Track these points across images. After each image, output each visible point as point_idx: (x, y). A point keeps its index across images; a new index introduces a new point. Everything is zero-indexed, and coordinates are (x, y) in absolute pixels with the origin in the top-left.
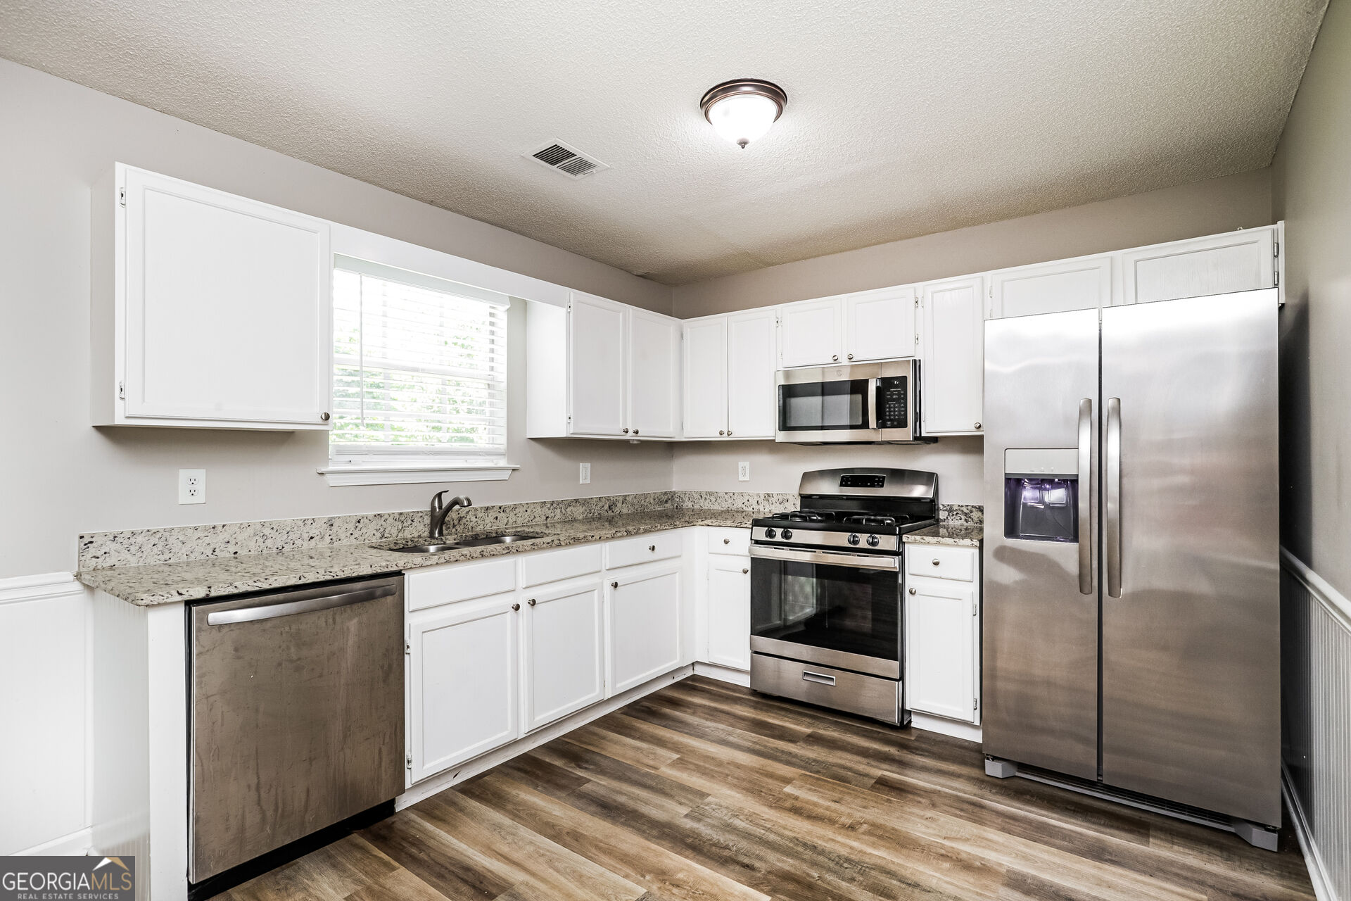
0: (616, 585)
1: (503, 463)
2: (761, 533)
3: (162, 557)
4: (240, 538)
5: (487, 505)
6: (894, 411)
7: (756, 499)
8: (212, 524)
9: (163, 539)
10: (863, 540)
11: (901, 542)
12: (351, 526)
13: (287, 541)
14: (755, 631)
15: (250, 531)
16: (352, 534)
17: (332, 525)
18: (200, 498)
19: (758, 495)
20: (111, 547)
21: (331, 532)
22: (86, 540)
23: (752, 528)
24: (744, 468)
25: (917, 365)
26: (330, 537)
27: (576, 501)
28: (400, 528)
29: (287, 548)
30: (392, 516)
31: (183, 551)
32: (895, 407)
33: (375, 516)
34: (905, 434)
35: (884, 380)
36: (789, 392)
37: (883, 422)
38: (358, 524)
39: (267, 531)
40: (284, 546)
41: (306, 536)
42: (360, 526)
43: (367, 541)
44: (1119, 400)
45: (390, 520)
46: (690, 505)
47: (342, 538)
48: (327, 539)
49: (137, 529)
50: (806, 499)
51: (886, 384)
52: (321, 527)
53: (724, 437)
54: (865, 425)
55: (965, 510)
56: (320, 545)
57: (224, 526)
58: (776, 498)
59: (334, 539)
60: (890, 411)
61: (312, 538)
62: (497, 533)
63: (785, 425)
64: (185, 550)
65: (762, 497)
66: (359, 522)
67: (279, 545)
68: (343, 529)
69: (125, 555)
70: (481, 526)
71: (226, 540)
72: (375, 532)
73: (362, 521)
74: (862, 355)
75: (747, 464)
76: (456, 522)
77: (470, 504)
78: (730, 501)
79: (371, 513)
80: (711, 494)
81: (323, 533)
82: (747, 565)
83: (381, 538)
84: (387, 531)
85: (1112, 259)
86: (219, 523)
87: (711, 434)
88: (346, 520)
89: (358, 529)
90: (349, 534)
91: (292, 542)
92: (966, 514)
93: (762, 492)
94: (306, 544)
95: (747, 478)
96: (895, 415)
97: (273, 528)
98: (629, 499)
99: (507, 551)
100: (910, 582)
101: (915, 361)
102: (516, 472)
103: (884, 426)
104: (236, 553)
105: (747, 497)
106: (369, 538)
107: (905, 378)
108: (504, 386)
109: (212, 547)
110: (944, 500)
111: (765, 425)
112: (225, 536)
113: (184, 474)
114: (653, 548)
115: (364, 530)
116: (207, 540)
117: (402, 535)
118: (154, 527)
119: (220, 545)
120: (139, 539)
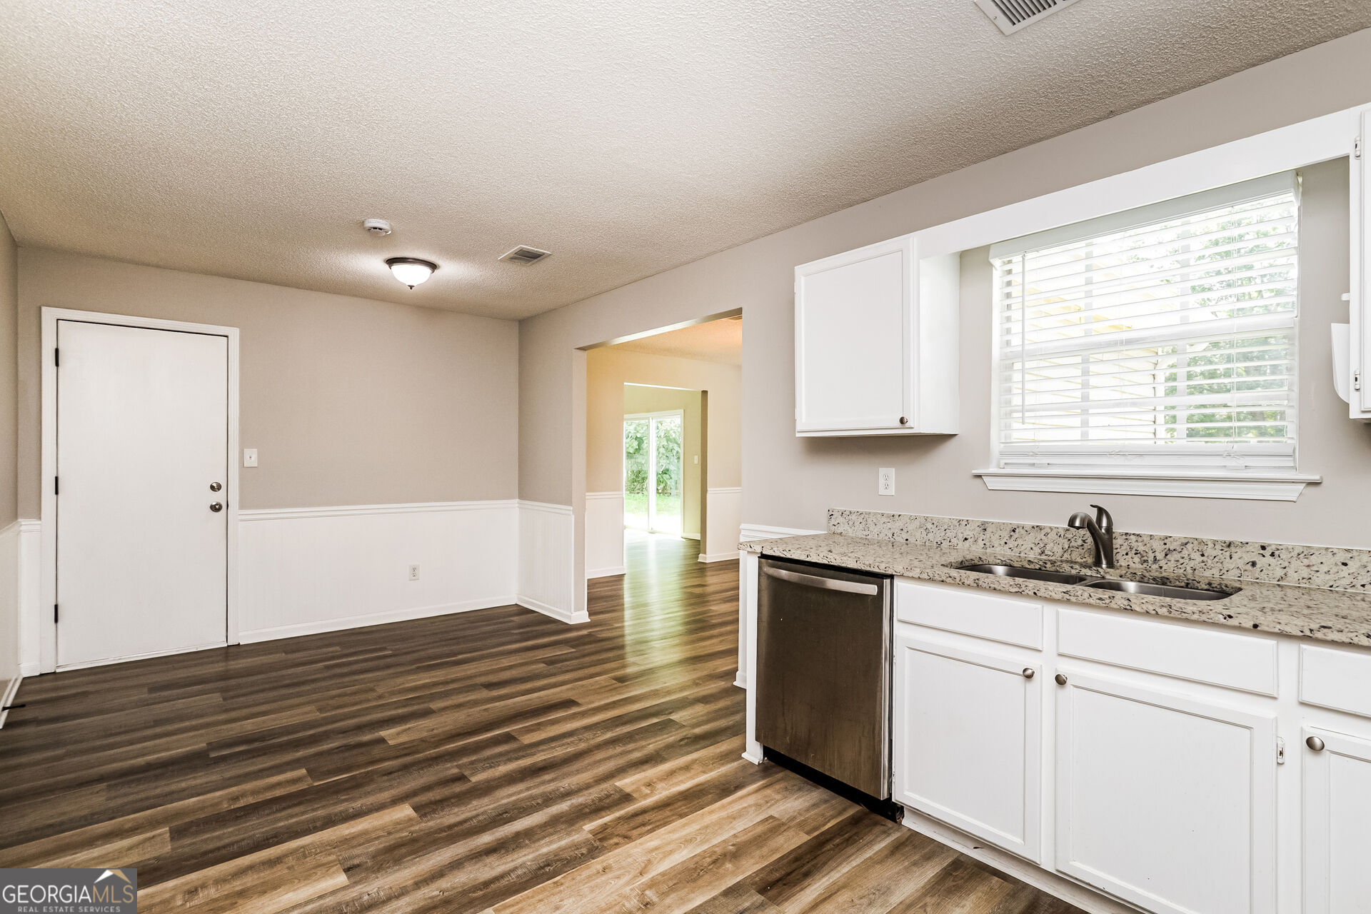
3: (864, 532)
4: (910, 528)
5: (1228, 539)
8: (893, 513)
9: (865, 519)
12: (1005, 534)
13: (945, 538)
15: (917, 523)
16: (1006, 543)
17: (985, 530)
18: (892, 491)
20: (841, 520)
21: (985, 537)
22: (831, 513)
26: (984, 542)
28: (1067, 547)
29: (946, 544)
30: (1055, 530)
31: (875, 531)
33: (1033, 527)
38: (1012, 533)
39: (929, 526)
40: (943, 541)
41: (961, 537)
42: (1015, 535)
43: (1022, 555)
45: (1052, 535)
47: (996, 545)
48: (981, 543)
49: (853, 510)
52: (974, 529)
56: (974, 548)
57: (899, 516)
59: (988, 544)
61: (966, 539)
62: (1210, 584)
64: (876, 530)
66: (1014, 531)
67: (939, 540)
68: (997, 536)
69: (847, 527)
70: (1216, 572)
71: (901, 528)
72: (1033, 546)
73: (1017, 531)
76: (1160, 556)
79: (1029, 523)
81: (976, 536)
83: (1040, 554)
84: (1048, 547)
86: (897, 513)
88: (1000, 527)
89: (1013, 538)
90: (1003, 543)
91: (949, 539)
94: (961, 543)
97: (933, 524)
99: (1017, 590)
104: (907, 540)
106: (1026, 551)
109: (892, 531)
112: (899, 524)
113: (883, 471)
115: (1020, 542)
116: (889, 525)
117: (1069, 557)
118: (861, 510)
119: (897, 531)
120: (853, 517)
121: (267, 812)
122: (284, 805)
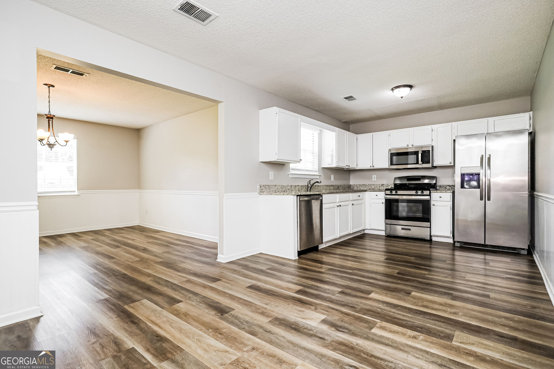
0: (353, 204)
1: (317, 174)
2: (388, 192)
3: (269, 191)
6: (426, 159)
7: (379, 186)
9: (269, 187)
10: (419, 192)
11: (430, 193)
12: (294, 187)
13: (285, 190)
14: (386, 218)
15: (280, 187)
16: (294, 189)
17: (291, 187)
19: (379, 185)
22: (261, 186)
23: (385, 191)
24: (374, 177)
25: (432, 147)
26: (291, 189)
27: (332, 185)
28: (302, 189)
32: (426, 158)
34: (429, 165)
35: (423, 151)
36: (392, 155)
37: (423, 162)
39: (282, 187)
42: (296, 187)
44: (490, 155)
45: (300, 187)
46: (356, 188)
50: (395, 185)
51: (424, 153)
53: (372, 168)
54: (417, 163)
55: (445, 186)
58: (385, 185)
60: (425, 159)
61: (289, 189)
63: (392, 164)
64: (272, 190)
65: (381, 185)
72: (298, 189)
74: (416, 144)
75: (375, 176)
77: (321, 182)
78: (370, 187)
80: (364, 185)
82: (384, 201)
83: (299, 191)
84: (300, 189)
85: (488, 120)
86: (276, 184)
87: (368, 167)
92: (445, 187)
93: (381, 183)
95: (375, 180)
96: (426, 160)
98: (342, 186)
100: (432, 203)
101: (432, 146)
102: (320, 177)
103: (423, 163)
104: (278, 191)
105: (376, 185)
107: (430, 150)
108: (317, 153)
110: (438, 184)
111: (386, 164)
112: (277, 187)
113: (270, 173)
114: (359, 196)
118: (268, 185)
119: (276, 189)
120: (266, 186)
121: (409, 323)
122: (400, 321)
